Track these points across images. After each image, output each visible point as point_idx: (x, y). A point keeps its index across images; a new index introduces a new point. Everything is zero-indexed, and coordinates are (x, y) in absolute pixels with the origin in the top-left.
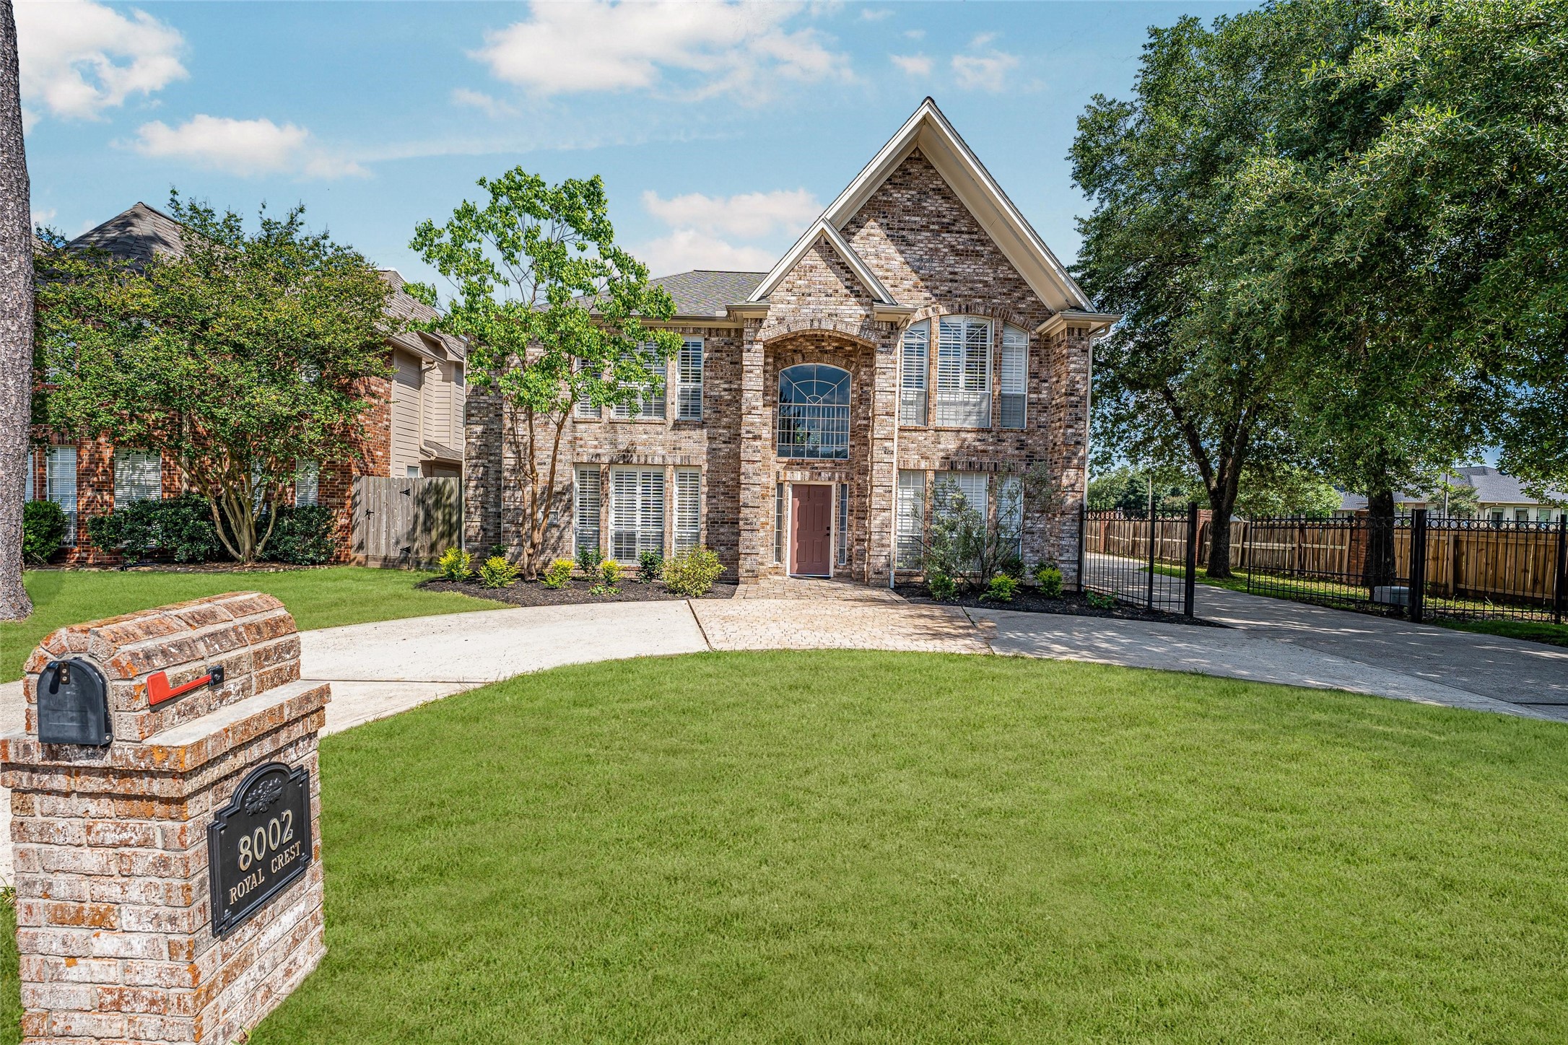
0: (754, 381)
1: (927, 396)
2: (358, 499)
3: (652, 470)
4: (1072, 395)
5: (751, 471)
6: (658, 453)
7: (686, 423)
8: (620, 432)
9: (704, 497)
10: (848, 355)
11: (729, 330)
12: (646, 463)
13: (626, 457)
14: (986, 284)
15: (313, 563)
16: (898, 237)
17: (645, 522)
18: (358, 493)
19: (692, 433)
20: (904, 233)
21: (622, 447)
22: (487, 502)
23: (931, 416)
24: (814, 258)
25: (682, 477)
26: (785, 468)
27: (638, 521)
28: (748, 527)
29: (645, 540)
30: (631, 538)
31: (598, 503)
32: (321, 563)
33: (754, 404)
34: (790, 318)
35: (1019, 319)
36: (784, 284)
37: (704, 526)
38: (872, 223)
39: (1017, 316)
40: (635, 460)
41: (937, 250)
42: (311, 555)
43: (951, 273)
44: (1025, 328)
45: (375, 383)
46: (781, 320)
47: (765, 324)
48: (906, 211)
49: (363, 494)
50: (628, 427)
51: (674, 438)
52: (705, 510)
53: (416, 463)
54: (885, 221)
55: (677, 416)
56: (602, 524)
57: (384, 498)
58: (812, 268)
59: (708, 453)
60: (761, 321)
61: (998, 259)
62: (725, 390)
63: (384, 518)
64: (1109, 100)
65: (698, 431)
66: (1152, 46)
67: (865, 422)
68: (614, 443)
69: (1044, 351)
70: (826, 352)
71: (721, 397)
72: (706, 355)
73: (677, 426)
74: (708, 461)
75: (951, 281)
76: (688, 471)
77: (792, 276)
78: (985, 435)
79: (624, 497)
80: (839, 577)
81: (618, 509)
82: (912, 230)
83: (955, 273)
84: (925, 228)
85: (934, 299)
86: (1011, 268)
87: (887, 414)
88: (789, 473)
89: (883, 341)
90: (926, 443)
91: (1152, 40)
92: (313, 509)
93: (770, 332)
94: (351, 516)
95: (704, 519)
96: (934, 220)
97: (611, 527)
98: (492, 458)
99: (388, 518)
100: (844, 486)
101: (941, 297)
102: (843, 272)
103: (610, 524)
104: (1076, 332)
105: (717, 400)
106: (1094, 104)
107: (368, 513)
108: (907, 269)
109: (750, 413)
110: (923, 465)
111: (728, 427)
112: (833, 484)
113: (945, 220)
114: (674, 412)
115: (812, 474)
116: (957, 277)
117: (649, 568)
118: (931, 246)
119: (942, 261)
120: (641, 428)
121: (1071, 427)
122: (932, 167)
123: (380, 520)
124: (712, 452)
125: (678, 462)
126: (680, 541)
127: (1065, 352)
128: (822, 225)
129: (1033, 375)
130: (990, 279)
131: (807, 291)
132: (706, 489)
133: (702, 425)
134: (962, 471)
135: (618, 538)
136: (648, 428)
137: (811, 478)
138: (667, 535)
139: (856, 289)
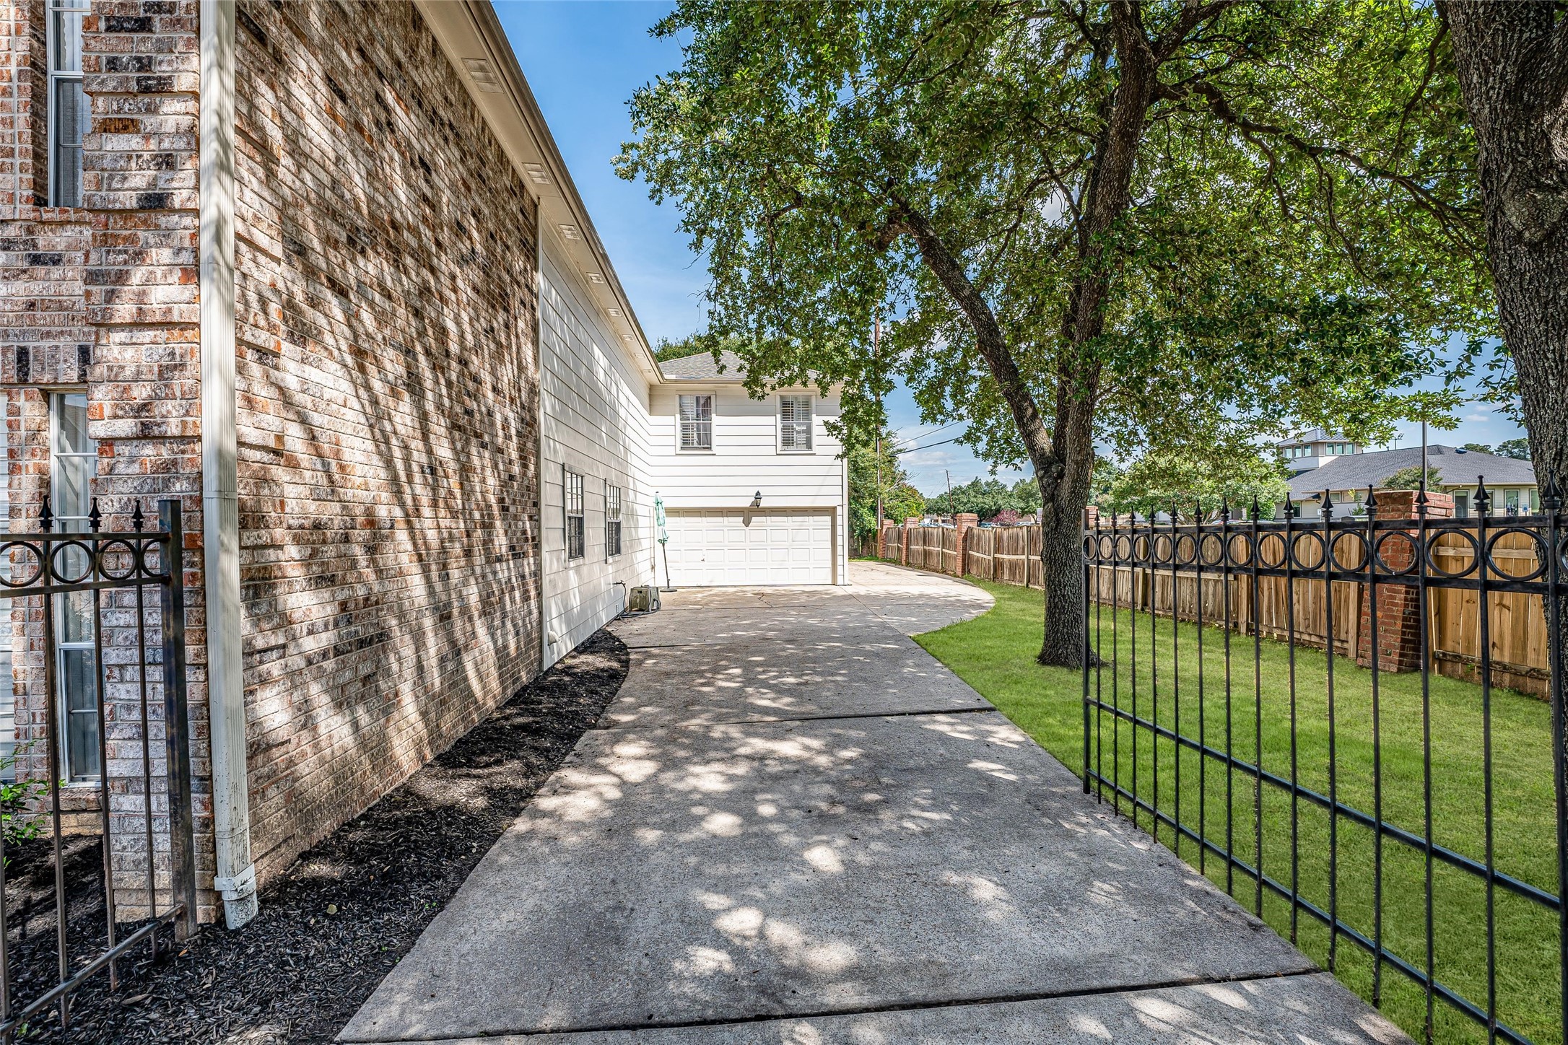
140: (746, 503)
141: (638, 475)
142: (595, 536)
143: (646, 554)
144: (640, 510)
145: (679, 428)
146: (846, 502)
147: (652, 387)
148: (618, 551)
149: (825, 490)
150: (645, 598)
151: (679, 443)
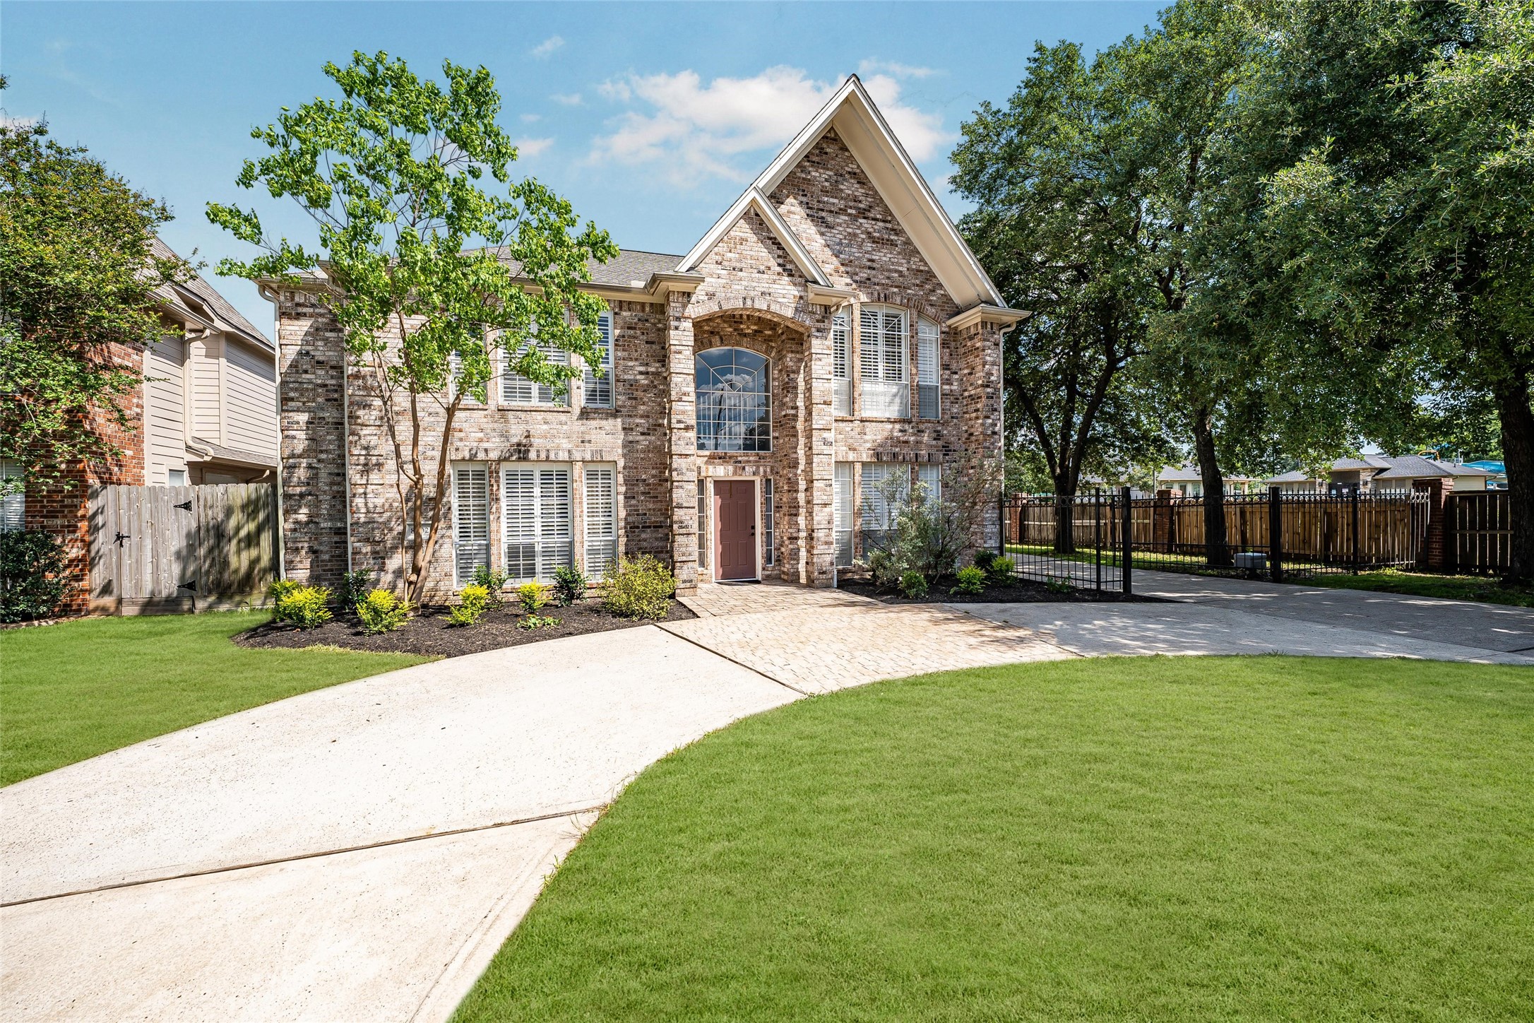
0: (683, 363)
1: (852, 385)
2: (100, 520)
3: (555, 468)
4: (988, 386)
5: (684, 466)
6: (562, 447)
7: (596, 411)
8: (512, 421)
9: (621, 498)
10: (768, 340)
11: (643, 305)
12: (547, 460)
13: (521, 451)
14: (901, 274)
15: (27, 617)
16: (817, 216)
17: (547, 530)
18: (100, 511)
19: (604, 423)
20: (824, 214)
21: (515, 440)
22: (318, 515)
23: (856, 406)
24: (744, 230)
25: (591, 475)
26: (706, 463)
27: (538, 530)
28: (684, 531)
29: (547, 553)
30: (530, 552)
31: (483, 512)
32: (41, 617)
33: (685, 389)
34: (720, 295)
35: (931, 311)
36: (712, 255)
37: (622, 532)
38: (791, 200)
39: (929, 308)
40: (533, 455)
41: (855, 235)
42: (22, 607)
43: (870, 260)
44: (936, 320)
45: (119, 353)
46: (711, 296)
47: (693, 299)
48: (825, 191)
49: (110, 511)
50: (522, 415)
51: (583, 428)
52: (622, 514)
53: (180, 465)
54: (804, 199)
55: (583, 403)
56: (493, 536)
57: (146, 516)
58: (743, 241)
59: (624, 446)
60: (689, 295)
61: (910, 251)
62: (641, 373)
63: (148, 543)
64: (994, 109)
65: (611, 421)
66: (1036, 60)
67: (793, 412)
68: (505, 435)
69: (953, 344)
70: (745, 335)
71: (636, 381)
72: (617, 332)
73: (585, 414)
74: (624, 456)
75: (870, 268)
76: (600, 467)
77: (722, 248)
78: (906, 427)
79: (520, 501)
80: (770, 580)
81: (512, 515)
82: (831, 212)
83: (872, 261)
84: (843, 211)
85: (854, 286)
86: (922, 260)
87: (825, 403)
88: (711, 468)
89: (818, 325)
90: (852, 433)
91: (1037, 55)
92: (21, 538)
93: (699, 308)
94: (88, 545)
95: (622, 524)
96: (852, 204)
97: (504, 539)
98: (323, 456)
99: (155, 543)
100: (768, 481)
101: (862, 284)
102: (775, 247)
103: (502, 537)
104: (989, 326)
105: (632, 385)
106: (981, 110)
107: (119, 537)
108: (828, 252)
109: (680, 400)
110: (851, 457)
111: (646, 416)
112: (757, 480)
113: (862, 206)
114: (579, 398)
115: (736, 468)
116: (875, 265)
117: (568, 587)
118: (849, 230)
119: (860, 247)
120: (539, 416)
121: (988, 417)
122: (847, 150)
123: (140, 548)
124: (628, 445)
125: (588, 457)
126: (592, 552)
127: (978, 345)
128: (753, 194)
129: (946, 367)
130: (903, 269)
131: (738, 265)
132: (622, 489)
133: (615, 414)
134: (886, 462)
135: (513, 552)
136: (549, 416)
137: (735, 473)
138: (577, 545)
139: (789, 268)
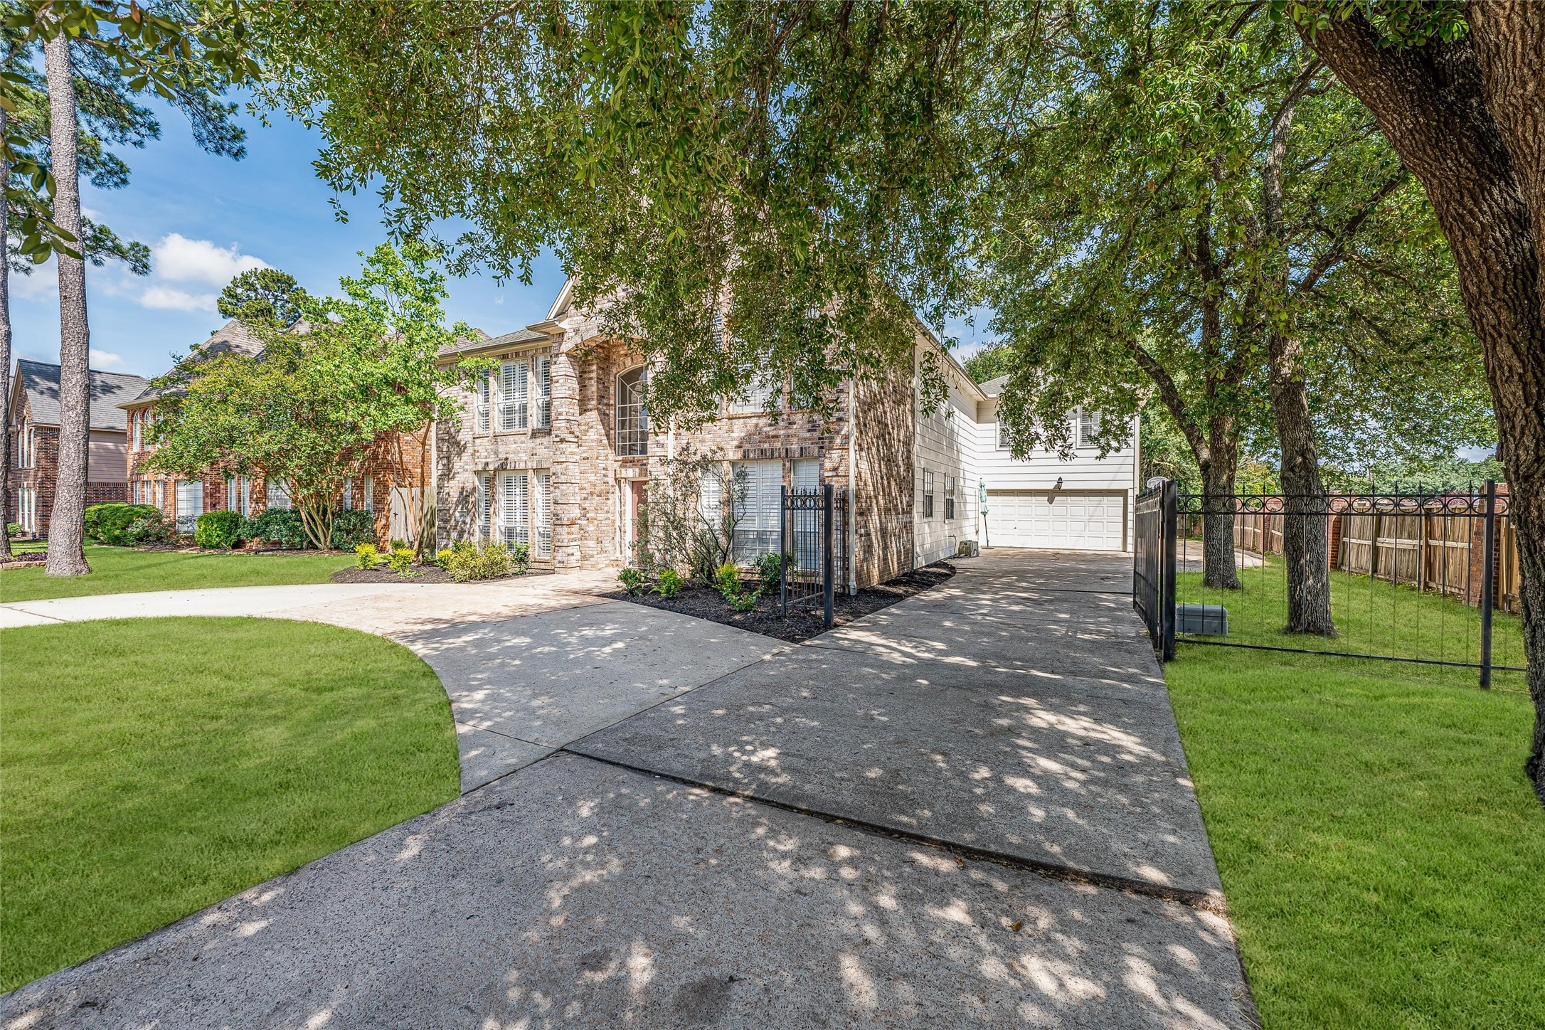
2: (391, 505)
3: (520, 474)
6: (523, 459)
7: (539, 431)
8: (500, 443)
12: (516, 469)
13: (504, 465)
18: (391, 500)
19: (543, 440)
21: (501, 457)
23: (724, 405)
26: (620, 466)
27: (518, 518)
46: (577, 331)
47: (566, 337)
51: (532, 445)
55: (537, 426)
56: (491, 521)
60: (562, 334)
65: (547, 438)
68: (496, 454)
73: (534, 434)
88: (623, 471)
90: (721, 432)
93: (571, 345)
94: (388, 518)
97: (501, 523)
103: (499, 521)
107: (395, 514)
110: (719, 455)
114: (532, 422)
123: (401, 520)
125: (534, 465)
126: (544, 535)
133: (549, 432)
134: (754, 459)
140: (1051, 486)
141: (967, 467)
142: (939, 507)
143: (972, 522)
144: (966, 491)
145: (998, 431)
146: (1137, 485)
147: (979, 403)
148: (952, 517)
149: (1119, 476)
150: (968, 548)
151: (998, 443)
